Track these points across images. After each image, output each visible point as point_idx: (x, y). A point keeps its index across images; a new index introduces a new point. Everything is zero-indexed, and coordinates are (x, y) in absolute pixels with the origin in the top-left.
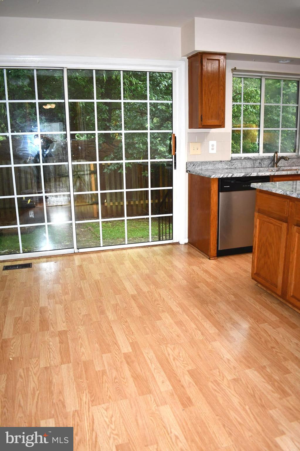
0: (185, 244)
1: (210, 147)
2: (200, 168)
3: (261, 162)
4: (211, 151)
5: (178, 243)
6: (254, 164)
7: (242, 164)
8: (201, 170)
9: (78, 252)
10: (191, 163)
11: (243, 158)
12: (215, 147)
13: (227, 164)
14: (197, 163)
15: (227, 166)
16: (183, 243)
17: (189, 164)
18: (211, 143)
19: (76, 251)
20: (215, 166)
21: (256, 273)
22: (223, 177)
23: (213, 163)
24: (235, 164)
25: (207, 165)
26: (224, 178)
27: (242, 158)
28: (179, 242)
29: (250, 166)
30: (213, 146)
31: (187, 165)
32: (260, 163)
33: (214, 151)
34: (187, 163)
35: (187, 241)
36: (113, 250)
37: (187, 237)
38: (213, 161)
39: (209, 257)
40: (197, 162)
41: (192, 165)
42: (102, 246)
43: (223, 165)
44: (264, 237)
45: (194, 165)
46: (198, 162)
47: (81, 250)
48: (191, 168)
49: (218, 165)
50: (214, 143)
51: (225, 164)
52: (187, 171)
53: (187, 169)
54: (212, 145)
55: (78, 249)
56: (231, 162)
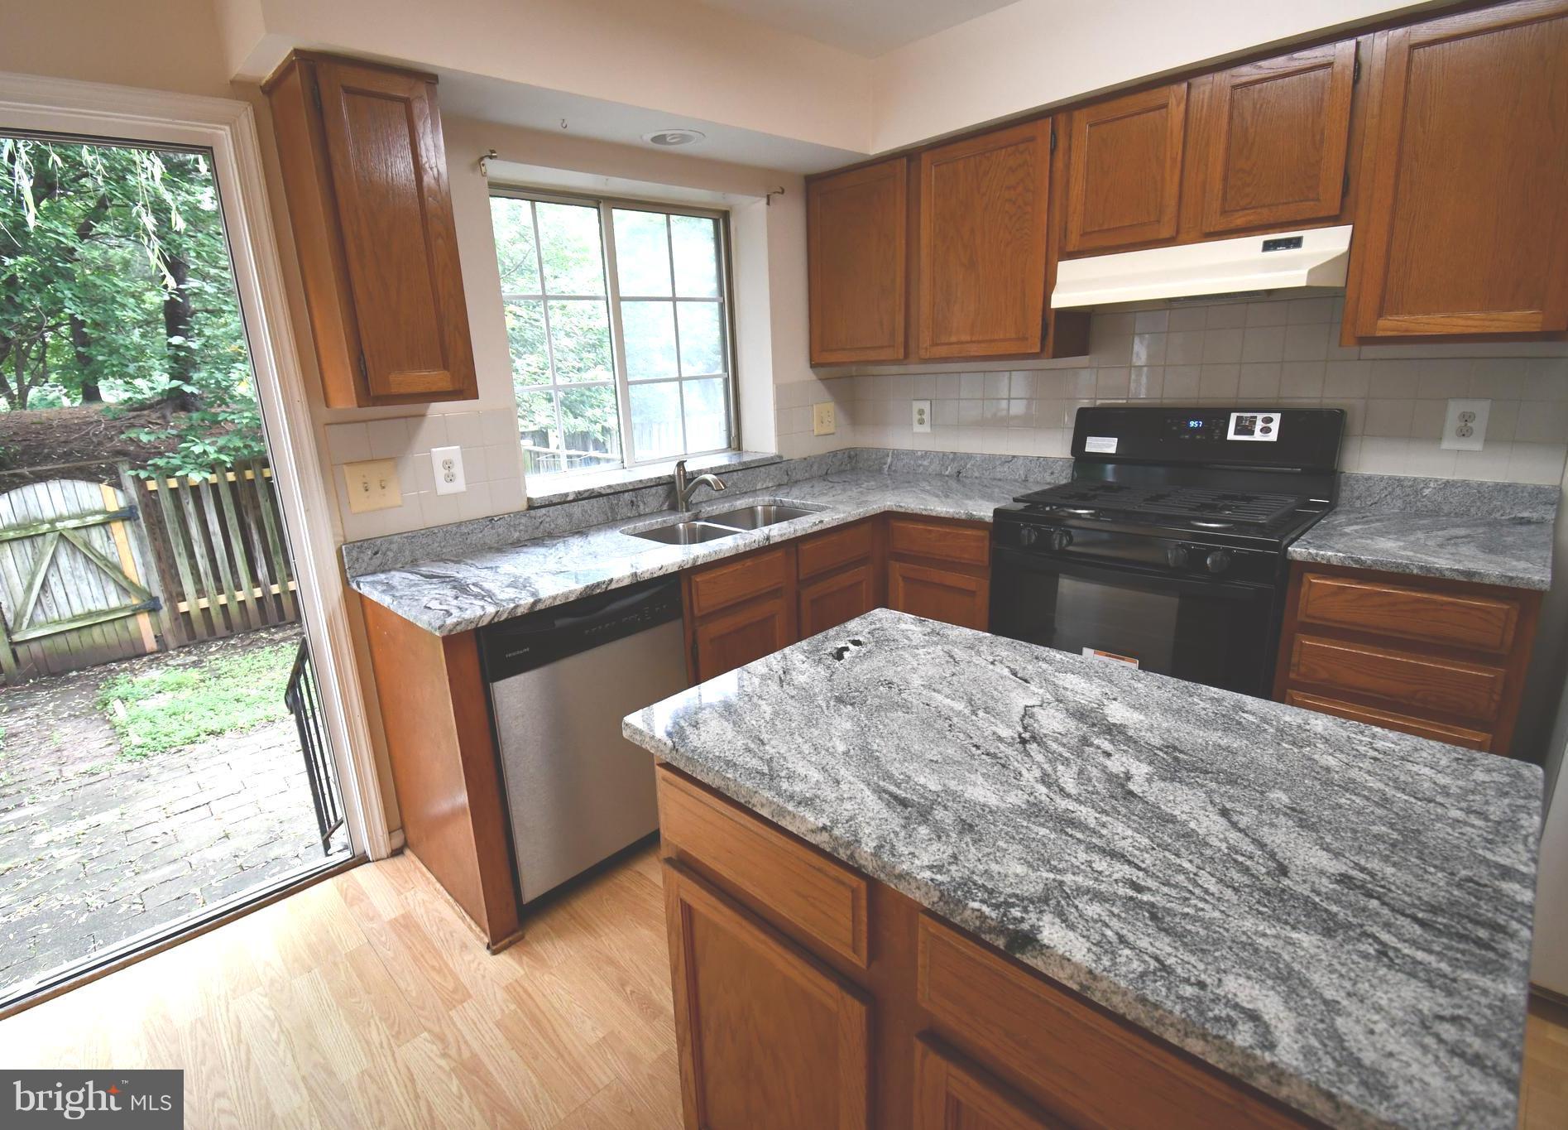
0: (395, 854)
1: (440, 473)
2: (405, 558)
3: (634, 499)
4: (443, 488)
5: (360, 861)
6: (612, 509)
7: (570, 516)
10: (361, 544)
11: (571, 497)
12: (458, 470)
13: (514, 526)
14: (391, 543)
15: (516, 534)
17: (356, 554)
18: (440, 453)
20: (466, 542)
22: (496, 620)
23: (456, 530)
24: (548, 519)
25: (435, 545)
26: (499, 622)
27: (567, 495)
28: (364, 856)
29: (601, 519)
30: (448, 465)
32: (632, 502)
33: (460, 485)
34: (339, 549)
37: (400, 826)
38: (459, 524)
40: (388, 539)
41: (370, 552)
43: (499, 530)
45: (376, 553)
46: (396, 539)
48: (364, 566)
49: (480, 535)
50: (453, 452)
51: (508, 529)
54: (445, 462)
56: (531, 517)
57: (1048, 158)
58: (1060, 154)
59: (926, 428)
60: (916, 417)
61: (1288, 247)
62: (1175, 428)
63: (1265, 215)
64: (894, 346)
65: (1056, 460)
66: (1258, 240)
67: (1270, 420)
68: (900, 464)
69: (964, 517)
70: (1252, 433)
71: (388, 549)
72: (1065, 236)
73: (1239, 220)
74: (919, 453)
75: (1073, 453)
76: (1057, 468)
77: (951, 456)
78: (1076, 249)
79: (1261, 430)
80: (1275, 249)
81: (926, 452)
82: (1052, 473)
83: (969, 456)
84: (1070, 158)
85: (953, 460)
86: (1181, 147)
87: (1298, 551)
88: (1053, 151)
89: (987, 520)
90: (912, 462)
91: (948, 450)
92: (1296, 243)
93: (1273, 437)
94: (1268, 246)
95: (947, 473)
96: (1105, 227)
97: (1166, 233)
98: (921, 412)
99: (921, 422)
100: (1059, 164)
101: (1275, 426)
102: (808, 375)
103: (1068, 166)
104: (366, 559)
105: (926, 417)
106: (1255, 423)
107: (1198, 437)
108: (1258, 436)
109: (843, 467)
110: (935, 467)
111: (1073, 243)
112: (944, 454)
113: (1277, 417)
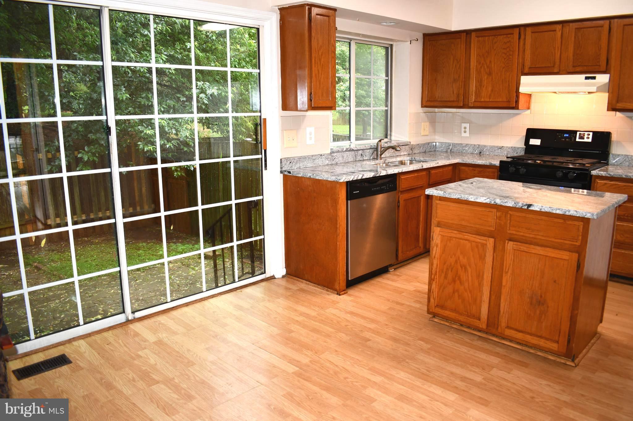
0: (283, 277)
1: (308, 136)
2: (298, 166)
4: (309, 142)
5: (273, 278)
6: (355, 156)
7: (343, 157)
8: (300, 168)
9: (134, 318)
10: (287, 159)
11: (344, 150)
12: (313, 136)
13: (327, 159)
14: (294, 160)
15: (327, 162)
16: (280, 276)
17: (285, 162)
18: (308, 129)
19: (131, 317)
20: (314, 162)
21: (437, 305)
23: (312, 158)
24: (337, 157)
25: (306, 162)
26: (354, 180)
28: (274, 276)
29: (352, 160)
30: (311, 134)
31: (281, 163)
32: (362, 154)
33: (313, 142)
34: (281, 160)
35: (284, 272)
36: (187, 304)
37: (285, 267)
38: (312, 156)
39: (336, 292)
40: (294, 158)
41: (289, 162)
42: (170, 301)
43: (323, 159)
44: (451, 257)
45: (290, 163)
46: (296, 158)
47: (138, 315)
48: (287, 167)
49: (318, 160)
50: (312, 129)
51: (325, 159)
52: (281, 172)
53: (281, 168)
55: (133, 312)
56: (332, 156)
57: (518, 41)
58: (522, 41)
59: (467, 134)
60: (463, 130)
61: (592, 79)
62: (560, 137)
63: (585, 69)
64: (458, 101)
65: (518, 148)
66: (584, 76)
67: (589, 135)
68: (456, 149)
69: (488, 164)
70: (584, 139)
71: (294, 162)
72: (524, 68)
73: (578, 69)
74: (464, 145)
75: (525, 145)
76: (519, 151)
77: (477, 146)
78: (527, 72)
79: (587, 138)
80: (588, 79)
81: (467, 144)
82: (517, 153)
83: (485, 146)
84: (525, 42)
85: (478, 148)
86: (560, 44)
87: (594, 173)
88: (519, 39)
89: (497, 165)
90: (461, 148)
91: (476, 144)
92: (594, 78)
93: (590, 140)
94: (587, 78)
95: (475, 153)
96: (537, 66)
97: (556, 71)
98: (465, 128)
99: (465, 132)
100: (522, 43)
101: (591, 136)
102: (421, 110)
103: (524, 44)
104: (288, 164)
105: (468, 130)
106: (584, 135)
107: (567, 140)
108: (586, 140)
109: (431, 150)
110: (471, 150)
111: (526, 70)
112: (475, 145)
113: (591, 134)
